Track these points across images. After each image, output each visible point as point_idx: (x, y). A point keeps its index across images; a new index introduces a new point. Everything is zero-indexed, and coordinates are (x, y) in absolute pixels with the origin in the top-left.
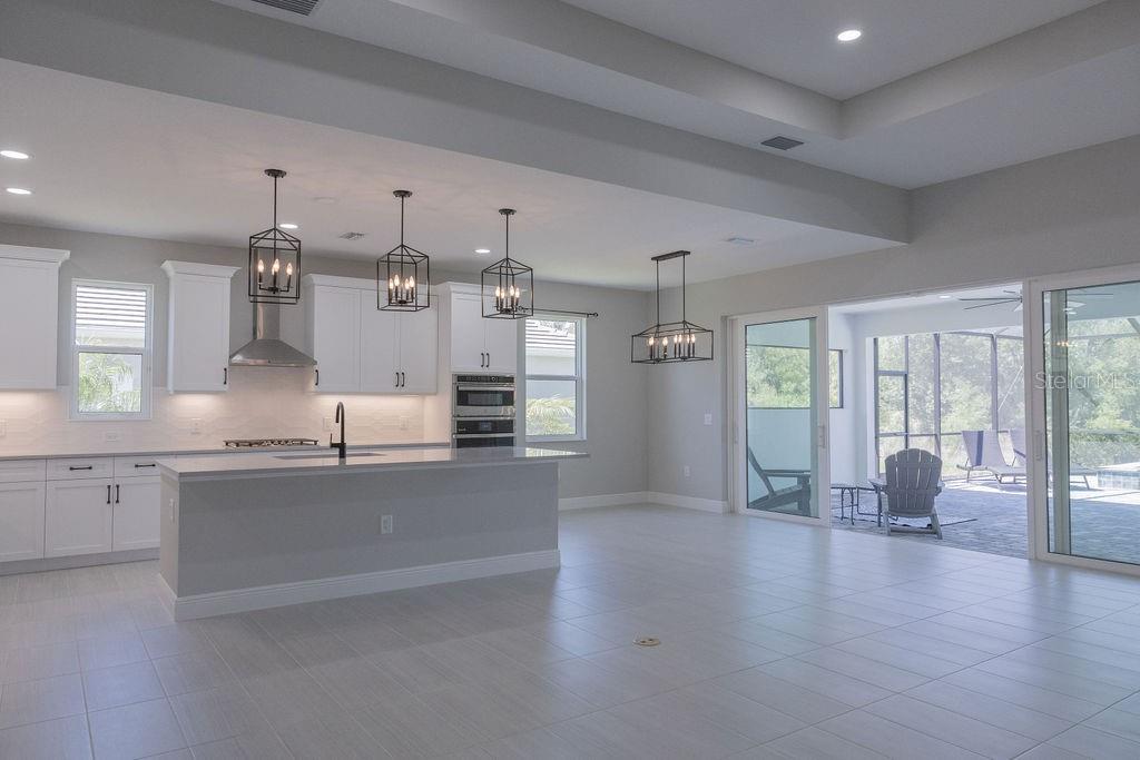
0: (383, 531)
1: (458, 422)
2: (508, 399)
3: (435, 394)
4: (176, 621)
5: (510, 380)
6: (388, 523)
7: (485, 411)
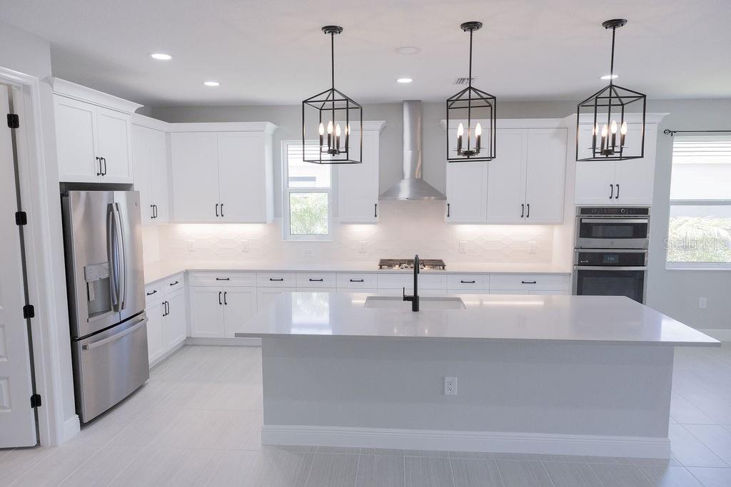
0: (447, 392)
1: (580, 254)
2: (641, 231)
3: (562, 224)
4: (262, 444)
5: (644, 211)
6: (453, 386)
7: (612, 243)
